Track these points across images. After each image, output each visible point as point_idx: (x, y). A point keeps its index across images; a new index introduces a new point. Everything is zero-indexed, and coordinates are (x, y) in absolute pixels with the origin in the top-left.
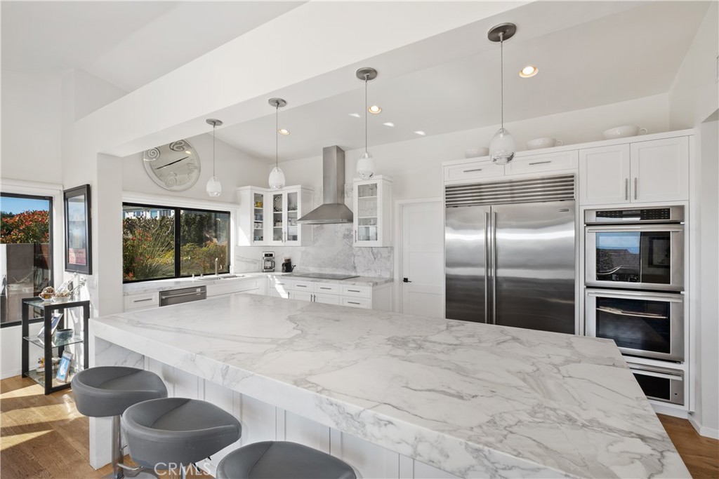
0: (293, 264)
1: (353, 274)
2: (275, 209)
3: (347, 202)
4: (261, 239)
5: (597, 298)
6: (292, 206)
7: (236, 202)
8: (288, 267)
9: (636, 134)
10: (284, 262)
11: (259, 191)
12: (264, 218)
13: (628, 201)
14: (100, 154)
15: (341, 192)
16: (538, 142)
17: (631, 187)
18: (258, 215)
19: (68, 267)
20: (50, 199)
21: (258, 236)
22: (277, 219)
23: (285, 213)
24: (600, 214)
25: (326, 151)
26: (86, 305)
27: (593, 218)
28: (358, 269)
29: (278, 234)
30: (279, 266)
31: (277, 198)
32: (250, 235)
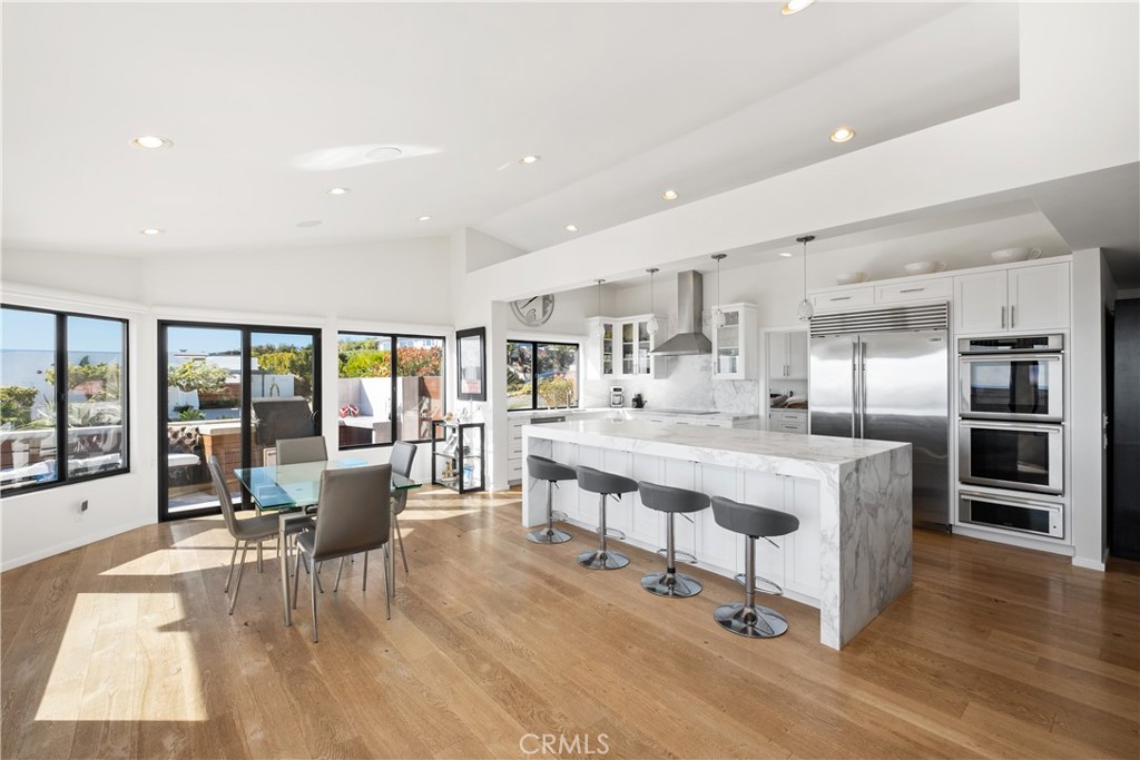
0: (644, 399)
1: (713, 410)
2: (625, 340)
3: (705, 331)
4: (611, 372)
5: (972, 429)
6: (643, 336)
7: (584, 334)
8: (639, 402)
9: (1026, 258)
10: (634, 397)
11: (609, 321)
12: (613, 350)
13: (1005, 329)
14: (493, 302)
15: (699, 320)
16: (916, 266)
17: (1008, 315)
18: (608, 347)
19: (461, 396)
20: (444, 338)
21: (608, 369)
22: (627, 350)
23: (636, 344)
24: (974, 343)
25: (682, 276)
26: (482, 426)
27: (967, 348)
28: (718, 404)
29: (627, 368)
30: (629, 401)
31: (627, 328)
32: (600, 368)
